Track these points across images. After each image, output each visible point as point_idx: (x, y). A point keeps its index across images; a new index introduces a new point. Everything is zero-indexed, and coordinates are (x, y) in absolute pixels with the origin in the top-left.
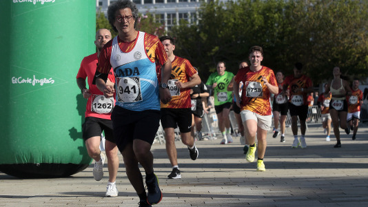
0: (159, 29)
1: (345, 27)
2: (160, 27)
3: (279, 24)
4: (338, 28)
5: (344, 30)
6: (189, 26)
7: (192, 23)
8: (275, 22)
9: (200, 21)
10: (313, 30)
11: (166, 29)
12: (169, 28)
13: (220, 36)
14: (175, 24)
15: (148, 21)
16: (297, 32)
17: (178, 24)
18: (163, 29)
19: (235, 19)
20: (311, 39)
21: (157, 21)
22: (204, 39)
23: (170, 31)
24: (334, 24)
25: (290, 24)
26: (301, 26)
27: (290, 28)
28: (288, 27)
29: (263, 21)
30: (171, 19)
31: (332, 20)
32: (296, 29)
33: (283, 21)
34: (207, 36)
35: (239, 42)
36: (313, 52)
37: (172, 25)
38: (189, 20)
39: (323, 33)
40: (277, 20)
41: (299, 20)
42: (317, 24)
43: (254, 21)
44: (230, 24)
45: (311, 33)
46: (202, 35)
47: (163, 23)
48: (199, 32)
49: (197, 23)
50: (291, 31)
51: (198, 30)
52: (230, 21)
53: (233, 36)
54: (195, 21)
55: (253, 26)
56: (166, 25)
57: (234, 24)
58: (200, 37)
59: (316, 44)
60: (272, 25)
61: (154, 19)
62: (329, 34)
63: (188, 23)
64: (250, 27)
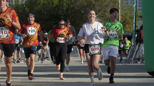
1: (100, 6)
3: (66, 4)
4: (96, 6)
5: (99, 8)
6: (20, 4)
7: (21, 2)
8: (64, 3)
10: (84, 7)
11: (8, 5)
13: (35, 9)
14: (13, 2)
16: (76, 8)
17: (14, 3)
19: (44, 1)
20: (82, 12)
22: (28, 10)
23: (10, 6)
24: (94, 4)
25: (72, 4)
26: (77, 5)
27: (72, 6)
28: (71, 5)
29: (58, 2)
31: (94, 3)
32: (75, 6)
33: (69, 2)
34: (29, 9)
35: (46, 13)
36: (84, 19)
37: (11, 3)
39: (89, 9)
40: (65, 2)
41: (76, 2)
42: (86, 4)
43: (53, 2)
44: (41, 3)
45: (83, 9)
46: (26, 8)
48: (25, 7)
49: (24, 2)
50: (72, 8)
51: (24, 6)
52: (41, 2)
53: (43, 10)
54: (23, 1)
55: (53, 4)
57: (43, 3)
58: (25, 9)
59: (85, 14)
60: (63, 4)
63: (19, 2)
64: (51, 5)
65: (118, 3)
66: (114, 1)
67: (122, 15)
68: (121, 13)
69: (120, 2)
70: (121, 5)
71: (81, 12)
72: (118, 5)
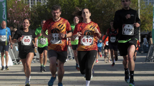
0: (27, 7)
1: (120, 6)
2: (27, 6)
3: (87, 5)
4: (116, 6)
5: (119, 8)
6: (42, 5)
7: (43, 3)
8: (85, 3)
9: (47, 3)
10: (104, 7)
11: (30, 6)
12: (32, 6)
14: (35, 4)
15: (21, 2)
16: (96, 8)
17: (36, 4)
18: (29, 7)
19: (65, 2)
20: (103, 12)
21: (26, 3)
22: (49, 12)
23: (32, 8)
24: (114, 5)
25: (93, 4)
26: (98, 6)
28: (91, 6)
29: (79, 3)
30: (33, 1)
31: (114, 3)
32: (95, 7)
33: (89, 3)
34: (50, 10)
35: (67, 13)
36: (104, 18)
37: (33, 4)
38: (42, 2)
39: (109, 9)
40: (86, 2)
41: (97, 3)
42: (106, 4)
43: (74, 3)
44: (62, 4)
45: (103, 9)
46: (48, 10)
47: (29, 3)
48: (47, 8)
49: (46, 3)
50: (93, 8)
51: (46, 7)
52: (62, 3)
53: (64, 10)
54: (45, 2)
56: (30, 4)
57: (64, 4)
58: (47, 11)
59: (105, 15)
60: (83, 5)
61: (24, 1)
62: (112, 9)
63: (41, 4)
64: (72, 6)
65: (138, 3)
66: (133, 1)
67: (142, 15)
68: (140, 12)
69: (139, 2)
70: (140, 5)
71: (101, 12)
72: (138, 5)
